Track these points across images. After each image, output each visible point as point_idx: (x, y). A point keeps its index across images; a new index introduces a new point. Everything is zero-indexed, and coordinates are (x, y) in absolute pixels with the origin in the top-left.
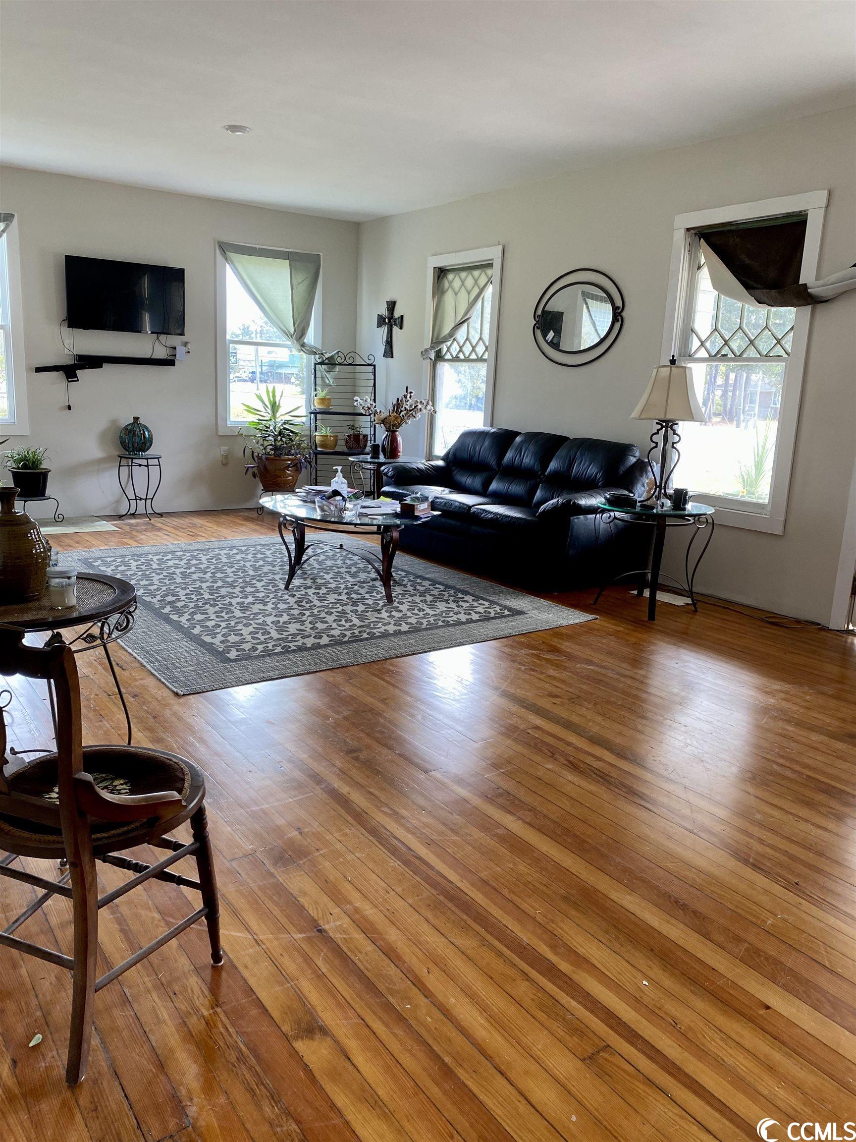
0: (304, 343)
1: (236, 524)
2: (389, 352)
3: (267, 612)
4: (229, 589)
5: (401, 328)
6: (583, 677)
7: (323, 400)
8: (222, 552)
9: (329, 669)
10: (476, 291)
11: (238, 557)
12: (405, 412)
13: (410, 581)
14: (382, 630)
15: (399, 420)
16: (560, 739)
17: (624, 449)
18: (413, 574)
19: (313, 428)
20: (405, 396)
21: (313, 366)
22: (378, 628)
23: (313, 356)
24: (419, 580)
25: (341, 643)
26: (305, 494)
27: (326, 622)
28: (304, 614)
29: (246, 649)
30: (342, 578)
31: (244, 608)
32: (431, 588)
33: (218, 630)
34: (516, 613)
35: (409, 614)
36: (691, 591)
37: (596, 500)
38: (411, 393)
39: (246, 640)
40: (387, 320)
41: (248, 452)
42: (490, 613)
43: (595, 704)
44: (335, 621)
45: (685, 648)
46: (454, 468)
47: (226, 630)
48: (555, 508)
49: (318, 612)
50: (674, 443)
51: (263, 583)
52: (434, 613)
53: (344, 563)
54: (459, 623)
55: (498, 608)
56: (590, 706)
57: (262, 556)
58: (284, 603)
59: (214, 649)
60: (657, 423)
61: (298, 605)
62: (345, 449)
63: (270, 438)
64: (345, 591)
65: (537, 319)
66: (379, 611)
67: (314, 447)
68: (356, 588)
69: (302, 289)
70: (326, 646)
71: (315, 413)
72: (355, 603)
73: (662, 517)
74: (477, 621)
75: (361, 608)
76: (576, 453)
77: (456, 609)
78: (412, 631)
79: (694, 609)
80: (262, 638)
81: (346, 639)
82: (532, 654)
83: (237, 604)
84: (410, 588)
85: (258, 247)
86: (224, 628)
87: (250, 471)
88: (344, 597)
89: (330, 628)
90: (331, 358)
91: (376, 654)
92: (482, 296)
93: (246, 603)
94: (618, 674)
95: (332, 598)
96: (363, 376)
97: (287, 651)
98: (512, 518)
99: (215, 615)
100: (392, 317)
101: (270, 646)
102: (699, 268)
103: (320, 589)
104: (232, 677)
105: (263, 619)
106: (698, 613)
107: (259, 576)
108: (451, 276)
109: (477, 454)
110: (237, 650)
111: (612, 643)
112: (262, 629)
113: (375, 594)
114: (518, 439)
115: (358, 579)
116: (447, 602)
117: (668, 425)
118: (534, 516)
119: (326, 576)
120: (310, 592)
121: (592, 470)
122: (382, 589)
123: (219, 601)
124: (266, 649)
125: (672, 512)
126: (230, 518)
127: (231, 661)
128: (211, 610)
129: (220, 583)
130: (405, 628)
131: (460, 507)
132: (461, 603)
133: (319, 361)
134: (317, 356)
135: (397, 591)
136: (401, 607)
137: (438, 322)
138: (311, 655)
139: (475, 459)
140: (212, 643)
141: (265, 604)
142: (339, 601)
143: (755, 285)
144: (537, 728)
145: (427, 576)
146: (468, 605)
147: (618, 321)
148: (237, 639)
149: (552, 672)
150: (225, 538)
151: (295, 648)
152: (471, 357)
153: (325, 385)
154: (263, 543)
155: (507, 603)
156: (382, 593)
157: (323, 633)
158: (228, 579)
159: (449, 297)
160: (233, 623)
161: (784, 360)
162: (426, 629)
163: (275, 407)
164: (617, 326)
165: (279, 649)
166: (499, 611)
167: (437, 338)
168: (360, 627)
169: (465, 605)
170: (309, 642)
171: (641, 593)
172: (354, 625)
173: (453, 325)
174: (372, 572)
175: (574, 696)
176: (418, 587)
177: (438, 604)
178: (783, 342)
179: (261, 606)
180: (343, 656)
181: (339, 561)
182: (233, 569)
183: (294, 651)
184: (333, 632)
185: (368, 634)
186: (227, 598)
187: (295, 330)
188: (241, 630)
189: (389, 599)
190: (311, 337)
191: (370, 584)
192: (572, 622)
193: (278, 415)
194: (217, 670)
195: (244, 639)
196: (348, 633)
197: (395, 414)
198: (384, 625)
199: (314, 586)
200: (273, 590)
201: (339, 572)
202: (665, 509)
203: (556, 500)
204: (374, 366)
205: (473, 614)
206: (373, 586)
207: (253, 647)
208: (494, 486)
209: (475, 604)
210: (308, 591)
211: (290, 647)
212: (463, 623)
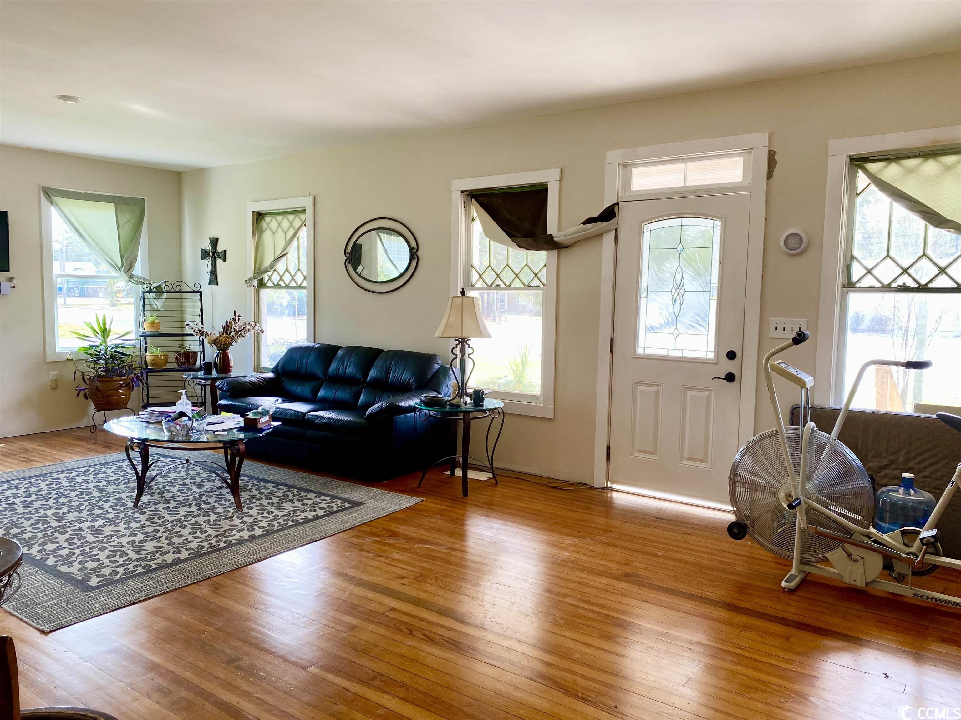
0: (132, 275)
1: (70, 445)
2: (214, 279)
3: (121, 533)
4: (76, 514)
5: (225, 260)
6: (422, 556)
7: (153, 324)
8: (61, 476)
9: (194, 583)
10: (291, 232)
11: (79, 479)
12: (234, 333)
13: (254, 485)
14: (237, 537)
15: (229, 340)
16: (414, 617)
17: (429, 359)
18: (256, 478)
19: (143, 349)
20: (234, 320)
21: (141, 295)
22: (234, 535)
23: (141, 286)
24: (262, 484)
25: (200, 555)
26: (147, 416)
27: (182, 536)
28: (159, 531)
29: (107, 574)
30: (188, 490)
31: (96, 532)
32: (275, 490)
33: (74, 558)
34: (356, 504)
35: (260, 518)
36: (492, 468)
37: (413, 402)
38: (239, 316)
39: (105, 565)
40: (211, 254)
41: (78, 374)
42: (332, 507)
43: (436, 580)
44: (190, 533)
45: (495, 518)
46: (283, 379)
47: (82, 557)
48: (380, 412)
49: (172, 526)
50: (469, 355)
51: (110, 504)
52: (283, 514)
53: (187, 474)
54: (307, 521)
55: (339, 502)
56: (433, 582)
57: (104, 476)
58: (136, 522)
59: (73, 579)
60: (455, 340)
61: (151, 522)
62: (176, 366)
63: (101, 361)
64: (194, 503)
65: (348, 256)
66: (231, 518)
67: (144, 366)
68: (204, 498)
69: (127, 229)
70: (187, 560)
71: (145, 336)
72: (206, 514)
73: (467, 413)
74: (323, 516)
75: (213, 517)
76: (391, 363)
77: (302, 508)
78: (266, 535)
79: (495, 482)
80: (121, 561)
81: (205, 550)
82: (376, 541)
83: (88, 528)
84: (256, 493)
85: (83, 192)
86: (79, 555)
87: (82, 393)
88: (194, 509)
89: (187, 541)
90: (159, 287)
91: (236, 562)
92: (297, 236)
93: (97, 526)
94: (449, 548)
95: (183, 511)
96: (188, 301)
97: (148, 570)
98: (343, 421)
99: (66, 543)
100: (215, 252)
101: (131, 567)
102: (473, 220)
103: (169, 503)
104: (97, 605)
105: (117, 540)
106: (499, 486)
107: (105, 496)
108: (268, 219)
109: (304, 367)
110: (98, 576)
111: (439, 521)
112: (119, 551)
113: (223, 502)
114: (340, 352)
115: (204, 489)
116: (292, 501)
117: (463, 341)
118: (363, 418)
119: (172, 489)
120: (160, 507)
121: (406, 376)
122: (231, 497)
123: (68, 527)
124: (127, 572)
125: (473, 408)
126: (63, 440)
127: (94, 588)
128: (62, 538)
129: (65, 509)
130: (258, 532)
131: (295, 415)
132: (305, 501)
133: (147, 289)
134: (145, 286)
135: (244, 496)
136: (251, 512)
137: (259, 256)
138: (174, 571)
139: (303, 370)
140: (70, 573)
141: (117, 525)
142: (190, 513)
143: (516, 234)
144: (393, 609)
145: (269, 479)
146: (311, 502)
147: (414, 259)
148: (95, 564)
149: (396, 556)
150: (61, 460)
151: (156, 566)
152: (291, 285)
153: (153, 310)
154: (102, 462)
155: (346, 496)
156: (230, 500)
157: (182, 547)
158: (73, 504)
159: (267, 236)
160: (87, 549)
161: (541, 289)
162: (278, 531)
163: (105, 332)
164: (414, 262)
165: (140, 570)
166: (340, 505)
167: (259, 269)
168: (216, 536)
169: (309, 502)
170: (170, 558)
171: (453, 473)
172: (210, 535)
173: (273, 259)
174: (216, 481)
175: (418, 575)
176: (263, 491)
177: (284, 504)
178: (539, 275)
179: (113, 528)
180: (205, 568)
181: (182, 472)
182: (77, 493)
183: (155, 569)
184: (190, 546)
185: (225, 542)
186: (76, 523)
187: (123, 264)
188: (97, 555)
189: (239, 505)
190: (138, 270)
191: (217, 493)
192: (404, 506)
193: (108, 340)
194: (81, 600)
195: (103, 564)
196: (205, 544)
197: (225, 335)
198: (239, 531)
199: (162, 500)
200: (122, 509)
201: (184, 484)
202: (468, 406)
203: (379, 404)
204: (201, 292)
205: (318, 510)
206: (220, 494)
207: (113, 571)
208: (322, 393)
209: (318, 500)
210: (158, 506)
211: (151, 566)
212: (310, 521)
